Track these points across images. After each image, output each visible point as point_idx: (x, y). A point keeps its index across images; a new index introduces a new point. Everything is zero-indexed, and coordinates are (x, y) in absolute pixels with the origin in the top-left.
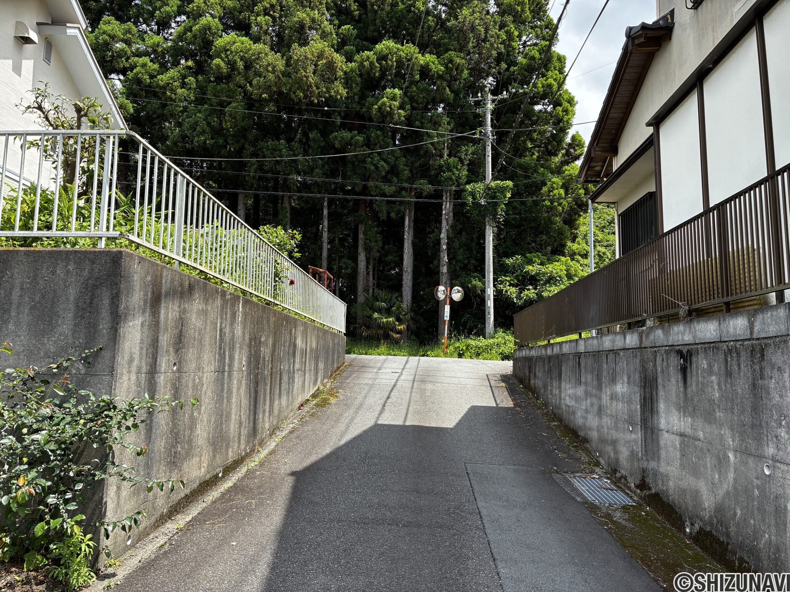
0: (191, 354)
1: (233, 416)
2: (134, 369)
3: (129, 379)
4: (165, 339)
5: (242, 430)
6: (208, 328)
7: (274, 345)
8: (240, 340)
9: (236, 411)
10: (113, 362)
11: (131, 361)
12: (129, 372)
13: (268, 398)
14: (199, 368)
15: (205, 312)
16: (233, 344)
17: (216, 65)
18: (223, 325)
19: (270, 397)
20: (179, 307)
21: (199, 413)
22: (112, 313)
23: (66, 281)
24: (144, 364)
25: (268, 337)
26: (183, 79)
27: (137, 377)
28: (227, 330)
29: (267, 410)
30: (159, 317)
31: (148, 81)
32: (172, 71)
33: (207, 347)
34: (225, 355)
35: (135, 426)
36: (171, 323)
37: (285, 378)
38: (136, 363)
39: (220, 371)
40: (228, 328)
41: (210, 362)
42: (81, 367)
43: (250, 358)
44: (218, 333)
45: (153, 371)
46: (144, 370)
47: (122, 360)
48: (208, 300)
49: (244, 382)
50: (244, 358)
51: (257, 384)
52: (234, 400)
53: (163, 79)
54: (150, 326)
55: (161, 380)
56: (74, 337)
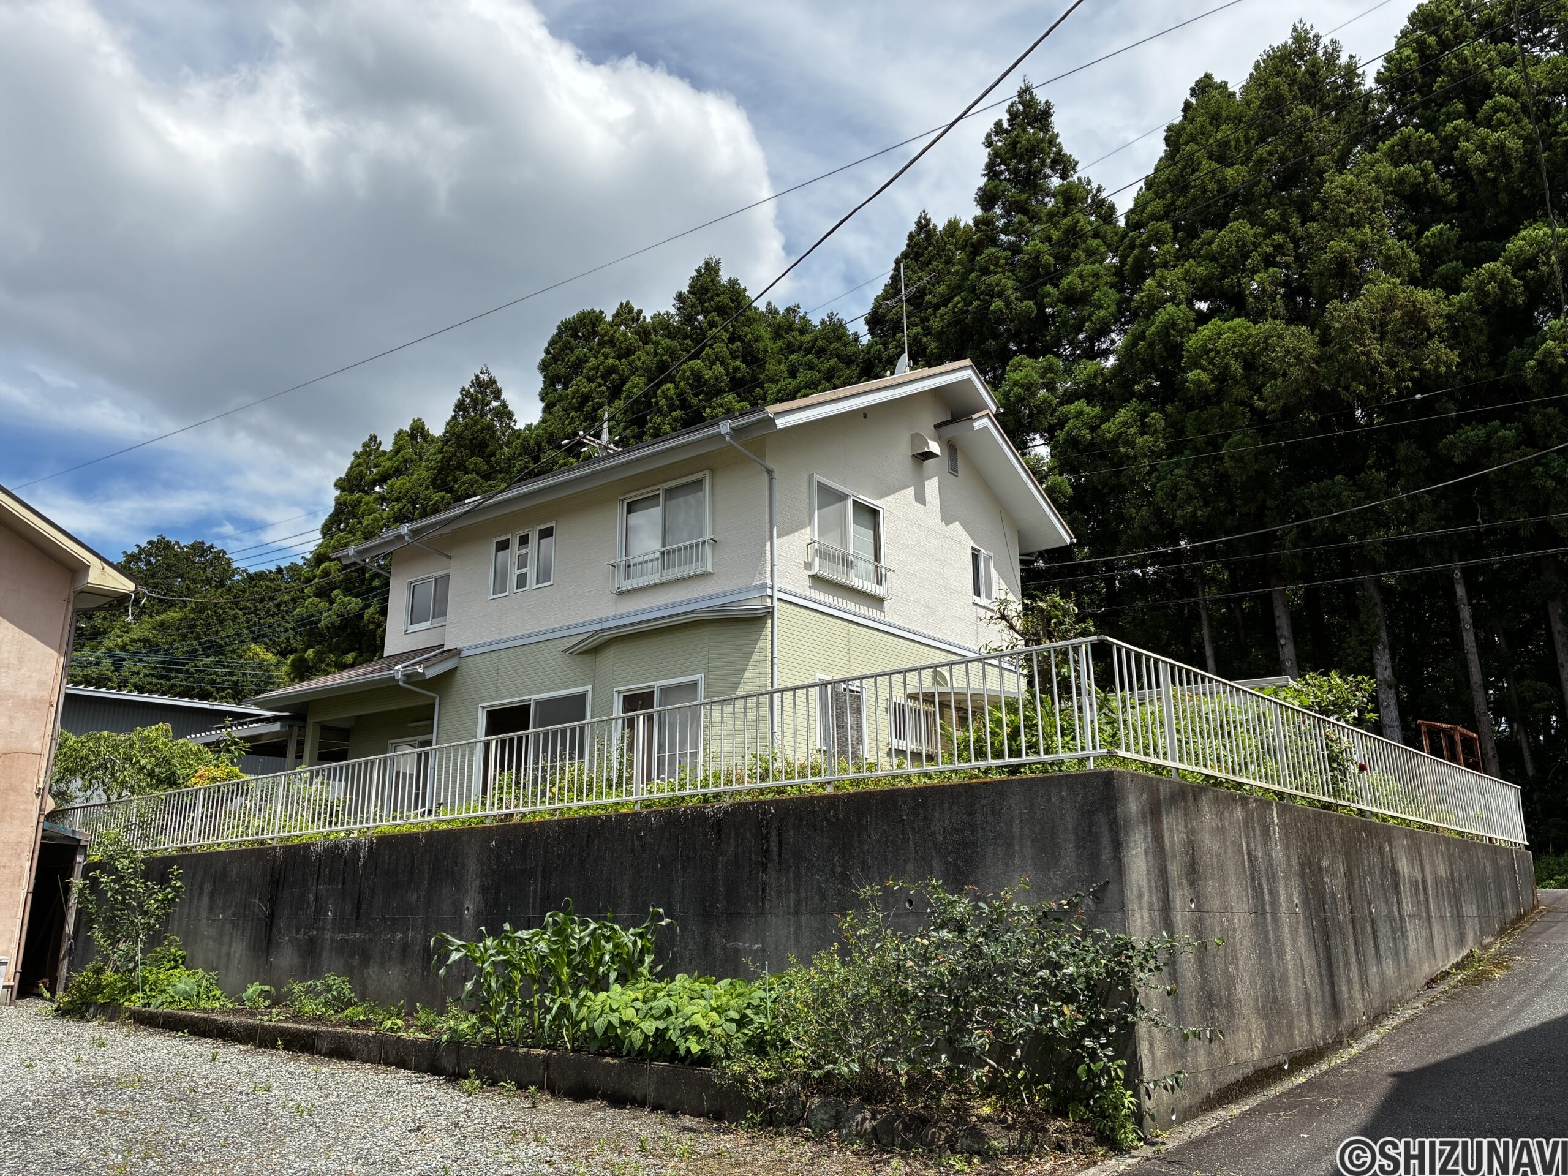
0: (1211, 887)
1: (1292, 981)
2: (1145, 905)
3: (1142, 917)
4: (1175, 869)
5: (1313, 1007)
6: (1229, 851)
7: (1349, 873)
8: (1284, 866)
9: (1296, 975)
10: (1123, 896)
11: (1140, 896)
12: (1141, 908)
13: (1354, 960)
14: (1226, 907)
15: (1220, 831)
16: (1273, 873)
17: (1193, 382)
18: (1252, 846)
19: (1358, 959)
20: (1186, 827)
21: (1237, 969)
22: (1112, 841)
23: (1062, 809)
24: (1155, 900)
25: (1334, 859)
26: (1142, 420)
27: (1150, 915)
28: (1259, 852)
29: (1356, 979)
30: (1163, 841)
31: (1089, 437)
32: (1123, 411)
33: (1233, 879)
34: (1262, 889)
35: (1158, 968)
36: (1179, 849)
37: (1384, 930)
38: (1146, 898)
39: (1259, 912)
40: (1259, 849)
41: (1239, 898)
42: (1090, 902)
43: (1307, 894)
44: (1246, 857)
45: (1166, 909)
46: (1156, 906)
47: (1131, 894)
48: (1222, 814)
49: (1301, 931)
50: (1296, 894)
51: (1326, 935)
52: (1289, 957)
53: (1110, 428)
54: (1154, 853)
55: (1178, 919)
56: (1079, 871)
